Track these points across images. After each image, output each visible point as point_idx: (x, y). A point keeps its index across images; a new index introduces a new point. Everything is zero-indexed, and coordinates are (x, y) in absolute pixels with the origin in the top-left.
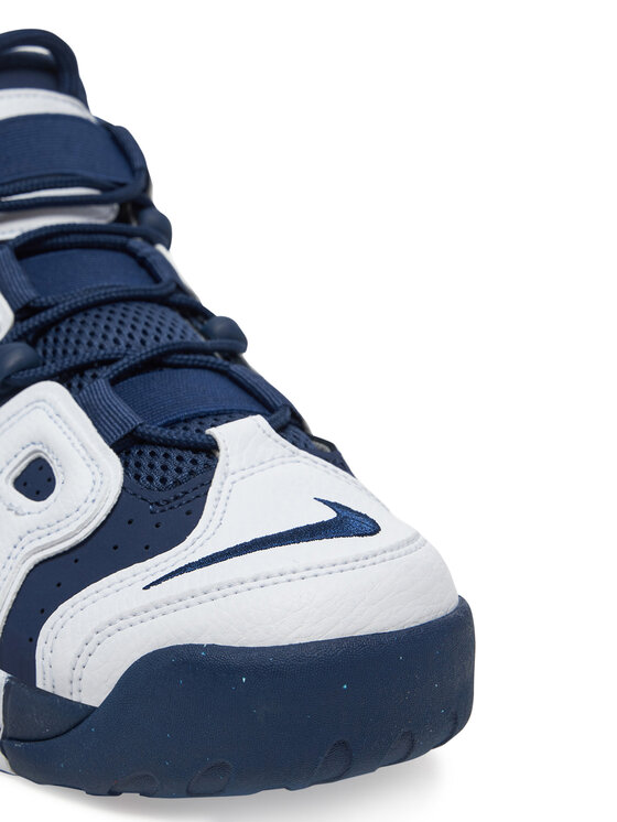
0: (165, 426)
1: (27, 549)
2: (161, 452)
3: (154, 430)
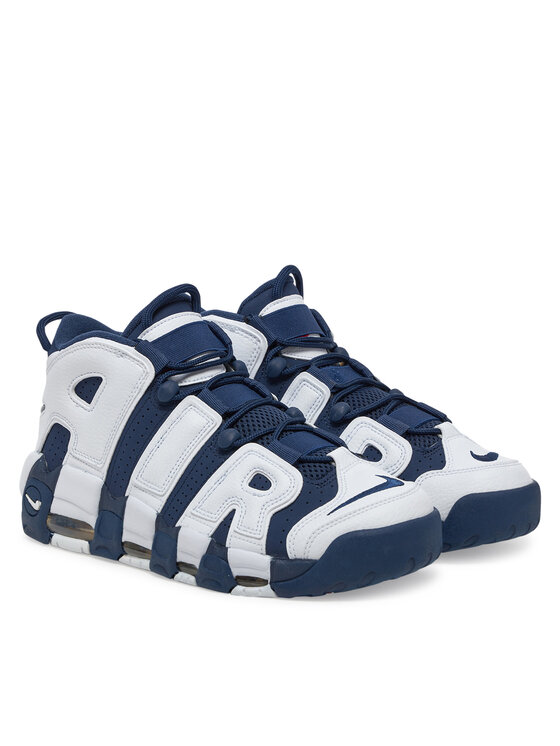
0: (309, 454)
1: (269, 509)
2: (312, 465)
3: (305, 457)
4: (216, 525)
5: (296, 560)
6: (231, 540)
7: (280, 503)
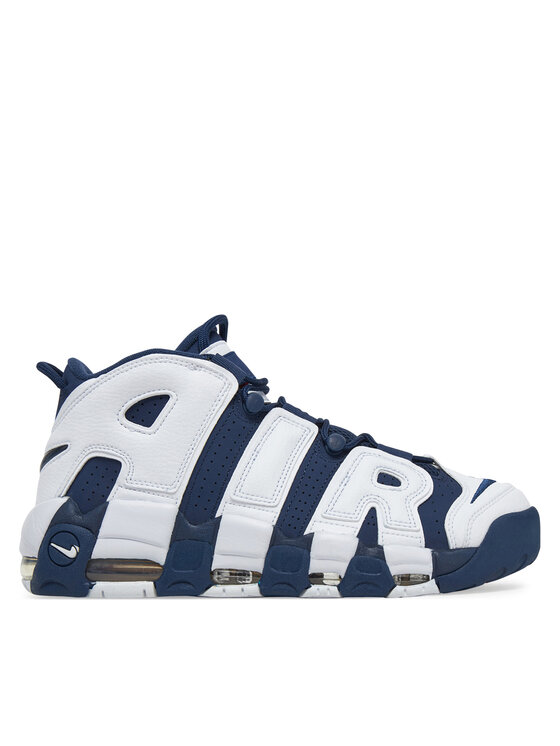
1: (412, 502)
4: (359, 525)
5: (457, 549)
6: (383, 538)
7: (420, 496)
